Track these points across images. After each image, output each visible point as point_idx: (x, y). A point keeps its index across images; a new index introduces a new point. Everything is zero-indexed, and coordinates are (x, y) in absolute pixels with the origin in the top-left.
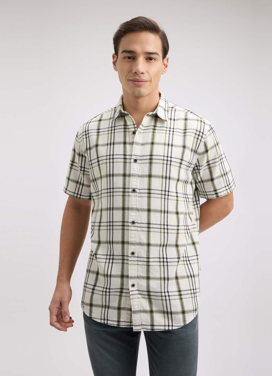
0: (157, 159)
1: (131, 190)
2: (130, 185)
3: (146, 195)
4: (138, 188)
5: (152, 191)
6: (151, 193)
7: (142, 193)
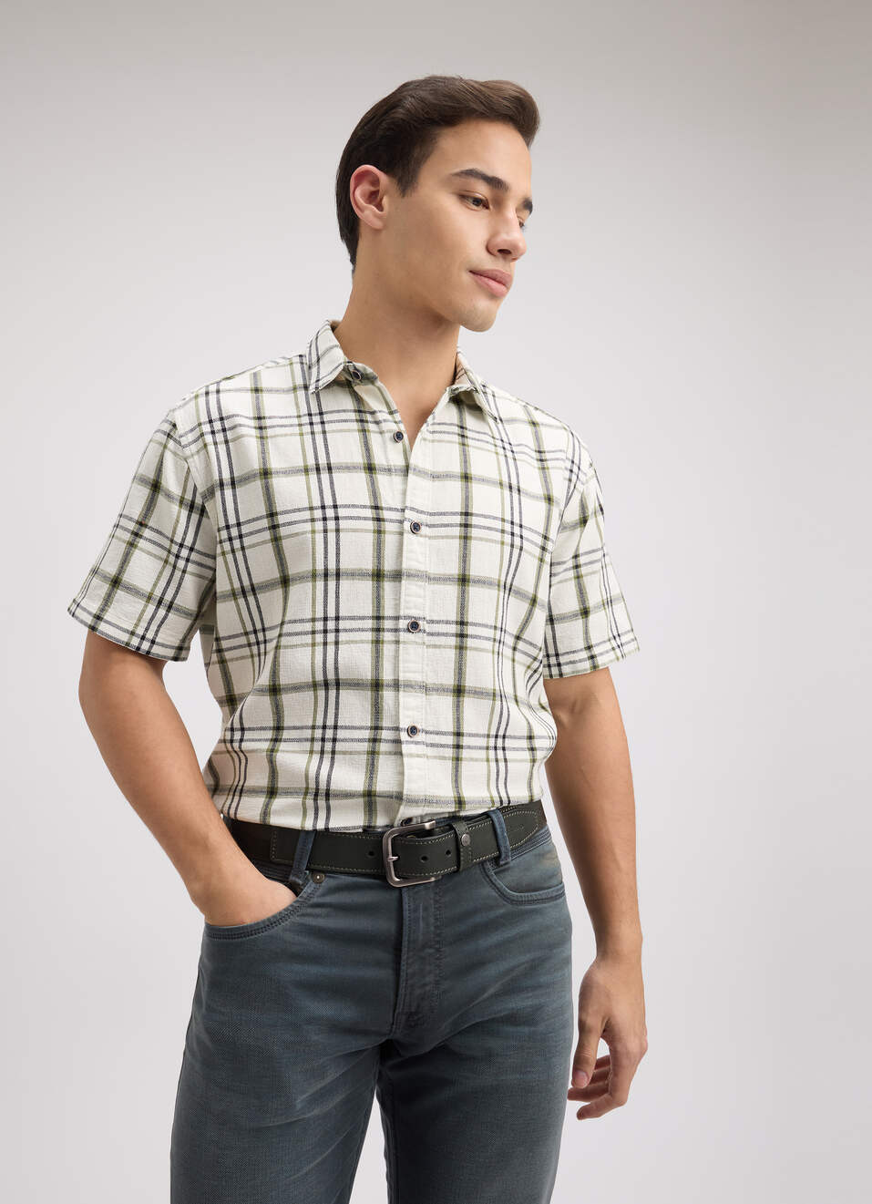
0: (484, 528)
1: (403, 624)
2: (402, 607)
3: (453, 641)
4: (428, 618)
5: (470, 630)
6: (467, 636)
7: (438, 634)
